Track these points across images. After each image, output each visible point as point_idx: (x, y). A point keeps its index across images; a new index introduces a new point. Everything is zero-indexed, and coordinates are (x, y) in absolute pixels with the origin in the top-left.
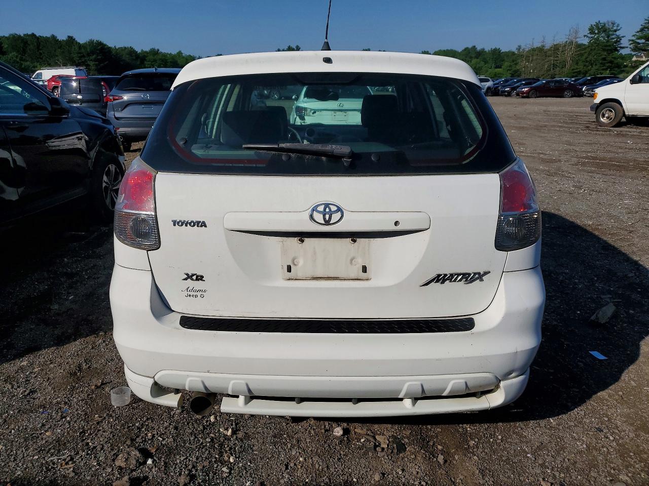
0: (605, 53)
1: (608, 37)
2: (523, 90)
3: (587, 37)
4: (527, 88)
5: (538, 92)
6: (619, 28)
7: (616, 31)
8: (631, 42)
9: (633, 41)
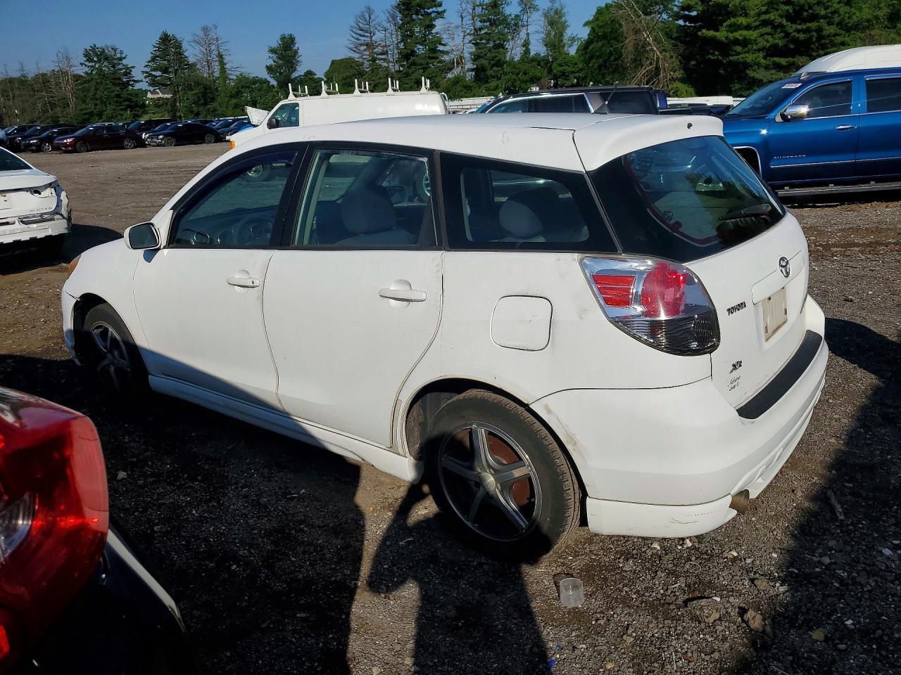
0: (118, 88)
1: (114, 67)
2: (65, 141)
3: (86, 65)
4: (69, 138)
5: (87, 144)
6: (123, 56)
7: (121, 59)
8: (145, 75)
9: (147, 73)
